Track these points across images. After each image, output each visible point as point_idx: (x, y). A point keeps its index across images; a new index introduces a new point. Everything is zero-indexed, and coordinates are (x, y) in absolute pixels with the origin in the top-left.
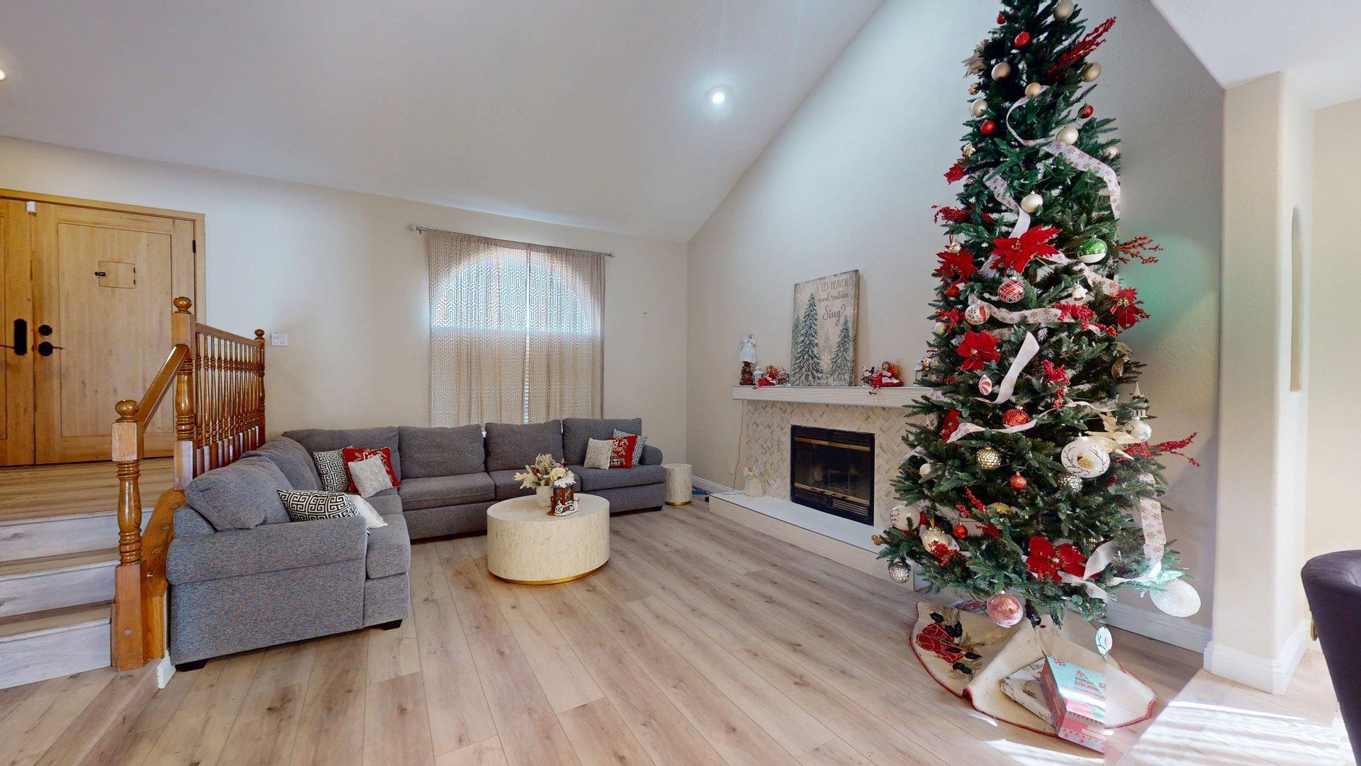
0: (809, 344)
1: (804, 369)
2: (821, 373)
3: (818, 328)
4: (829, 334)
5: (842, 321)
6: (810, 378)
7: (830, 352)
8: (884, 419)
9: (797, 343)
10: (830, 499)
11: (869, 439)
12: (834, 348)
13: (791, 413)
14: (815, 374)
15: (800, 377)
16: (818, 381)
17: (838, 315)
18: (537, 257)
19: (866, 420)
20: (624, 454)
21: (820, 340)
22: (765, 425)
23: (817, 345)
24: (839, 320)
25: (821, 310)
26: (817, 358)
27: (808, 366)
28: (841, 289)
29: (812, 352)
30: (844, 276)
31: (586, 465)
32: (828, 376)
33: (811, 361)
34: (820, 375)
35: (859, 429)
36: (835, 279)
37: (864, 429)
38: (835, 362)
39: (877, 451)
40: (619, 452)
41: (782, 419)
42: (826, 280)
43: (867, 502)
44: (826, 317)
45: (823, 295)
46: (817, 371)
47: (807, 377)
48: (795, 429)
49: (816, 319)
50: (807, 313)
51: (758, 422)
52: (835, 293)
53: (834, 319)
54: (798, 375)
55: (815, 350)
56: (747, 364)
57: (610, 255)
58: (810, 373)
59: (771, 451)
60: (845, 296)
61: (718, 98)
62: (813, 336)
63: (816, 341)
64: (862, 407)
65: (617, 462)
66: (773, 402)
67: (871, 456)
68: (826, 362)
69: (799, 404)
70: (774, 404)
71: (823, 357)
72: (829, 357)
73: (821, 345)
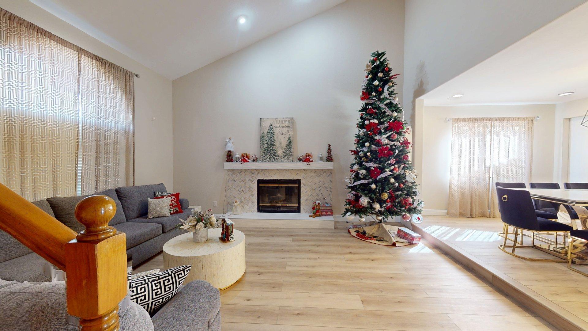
0: (271, 144)
1: (268, 155)
2: (278, 157)
3: (275, 138)
4: (281, 142)
5: (288, 136)
6: (272, 159)
7: (282, 148)
8: (304, 174)
9: (263, 144)
10: (279, 207)
11: (298, 182)
12: (284, 147)
13: (257, 174)
14: (275, 157)
15: (266, 159)
16: (277, 160)
17: (286, 134)
18: (86, 62)
19: (297, 174)
20: (176, 205)
21: (276, 143)
22: (241, 180)
23: (275, 145)
24: (286, 136)
25: (276, 131)
26: (275, 151)
27: (271, 154)
28: (287, 124)
29: (272, 148)
30: (287, 119)
31: (150, 216)
32: (282, 158)
33: (272, 152)
34: (277, 158)
35: (294, 178)
36: (284, 120)
37: (296, 178)
38: (285, 153)
39: (302, 185)
40: (173, 204)
41: (252, 177)
42: (279, 119)
43: (297, 205)
44: (279, 134)
45: (277, 125)
46: (276, 156)
47: (270, 158)
48: (259, 181)
49: (274, 135)
50: (269, 131)
51: (235, 180)
52: (284, 125)
53: (284, 136)
54: (265, 158)
55: (274, 147)
56: (230, 152)
57: (137, 76)
58: (272, 157)
59: (245, 192)
60: (289, 127)
61: (242, 21)
62: (272, 141)
63: (274, 144)
64: (295, 170)
65: (173, 210)
66: (246, 169)
67: (299, 188)
68: (280, 152)
69: (262, 170)
70: (246, 170)
71: (278, 151)
72: (282, 150)
73: (277, 145)
